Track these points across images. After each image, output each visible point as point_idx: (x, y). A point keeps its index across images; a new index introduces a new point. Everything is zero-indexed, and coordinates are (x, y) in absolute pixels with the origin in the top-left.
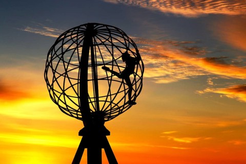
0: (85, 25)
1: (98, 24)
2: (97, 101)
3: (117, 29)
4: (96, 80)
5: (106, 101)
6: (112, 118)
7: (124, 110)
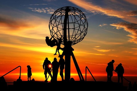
0: (65, 7)
1: (70, 7)
2: (69, 37)
3: (78, 9)
4: (69, 29)
5: (72, 37)
6: (75, 44)
7: (80, 40)
